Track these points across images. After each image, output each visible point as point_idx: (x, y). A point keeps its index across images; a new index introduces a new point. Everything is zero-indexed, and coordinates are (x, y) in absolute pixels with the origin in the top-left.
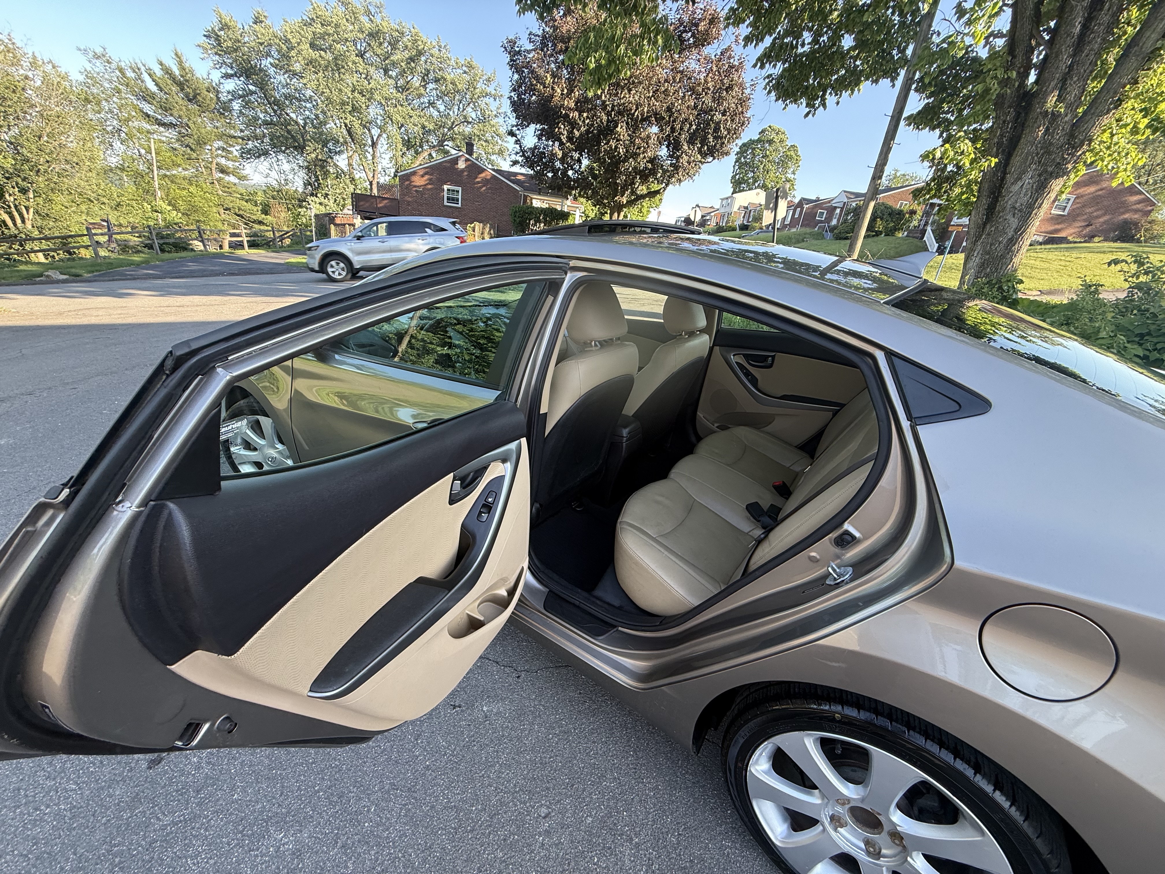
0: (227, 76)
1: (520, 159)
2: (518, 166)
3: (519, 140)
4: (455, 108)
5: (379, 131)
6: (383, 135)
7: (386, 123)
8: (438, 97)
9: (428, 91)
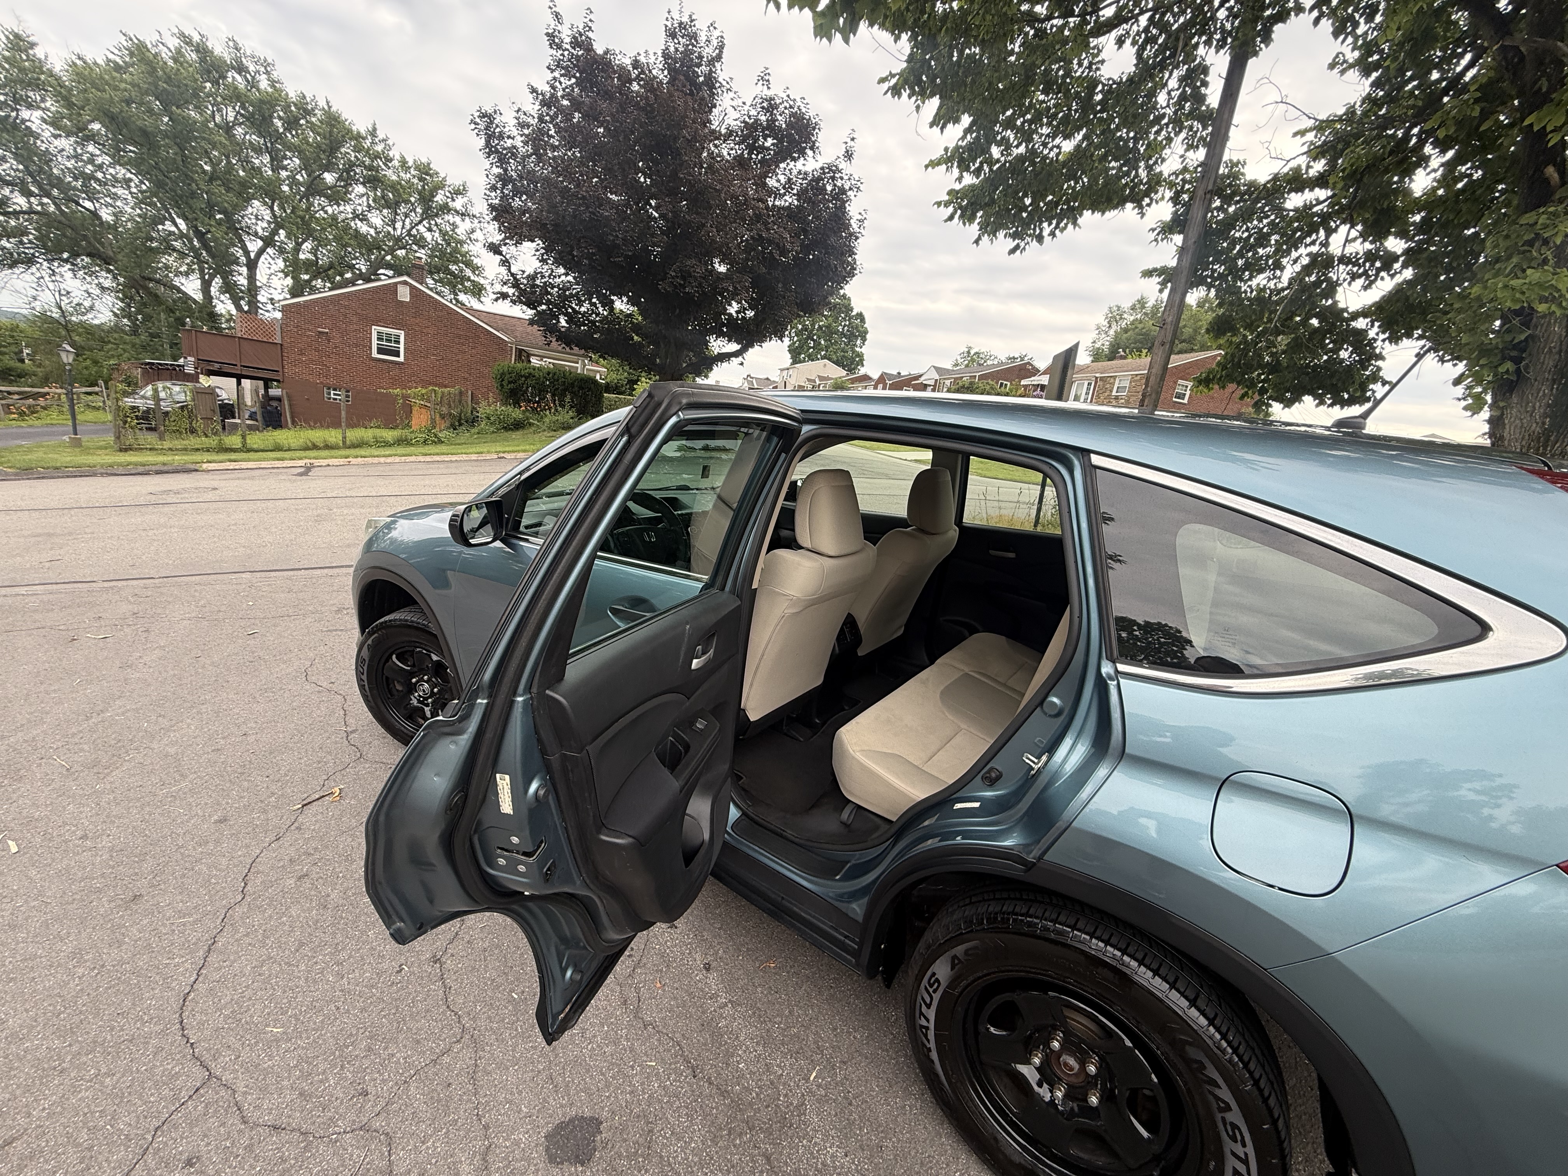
1: (511, 291)
2: (507, 302)
3: (507, 261)
4: (399, 225)
5: (260, 243)
6: (269, 250)
7: (275, 232)
8: (369, 206)
9: (352, 196)
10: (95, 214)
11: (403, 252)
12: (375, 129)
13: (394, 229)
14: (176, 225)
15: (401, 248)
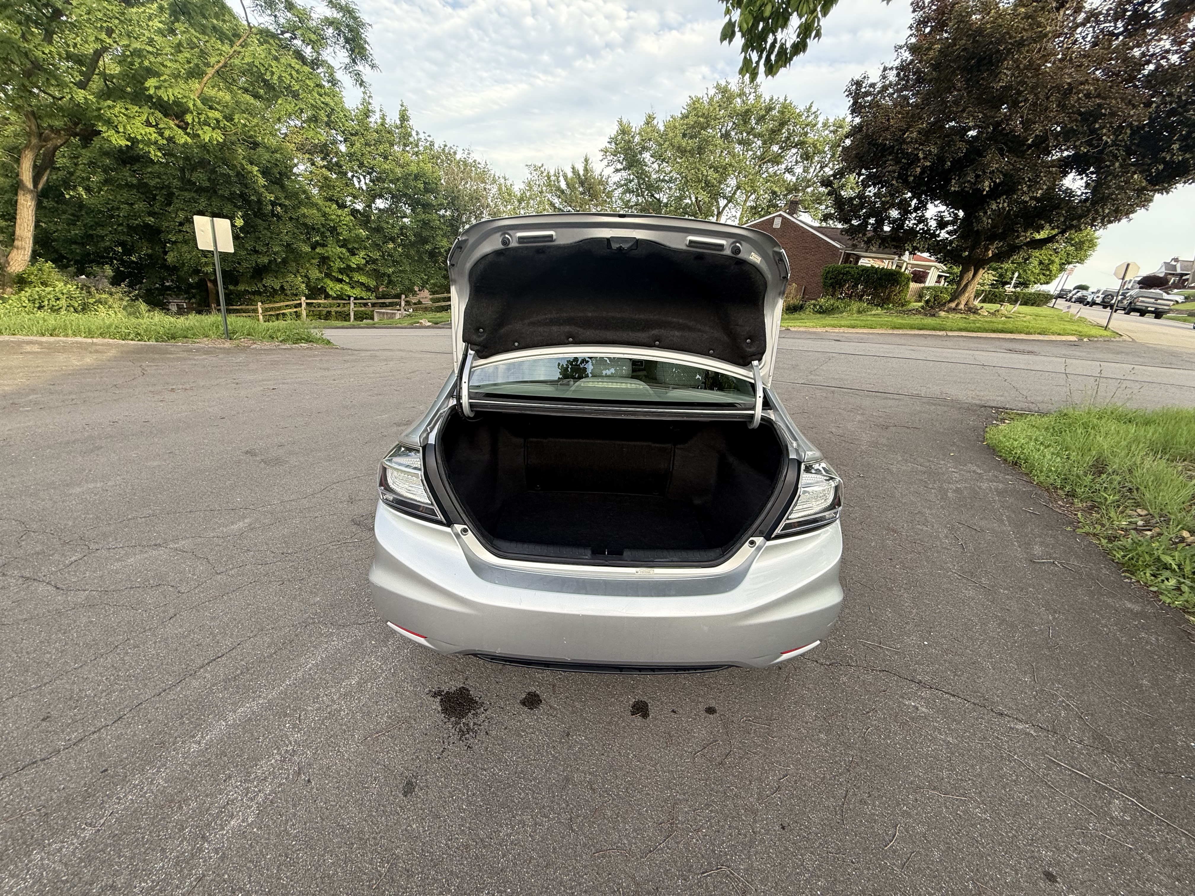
0: (617, 171)
4: (812, 170)
5: (726, 201)
6: (729, 205)
7: (735, 193)
8: (797, 162)
9: (787, 158)
10: (659, 200)
11: (812, 188)
12: (810, 107)
13: (808, 173)
14: (690, 198)
15: (809, 187)
